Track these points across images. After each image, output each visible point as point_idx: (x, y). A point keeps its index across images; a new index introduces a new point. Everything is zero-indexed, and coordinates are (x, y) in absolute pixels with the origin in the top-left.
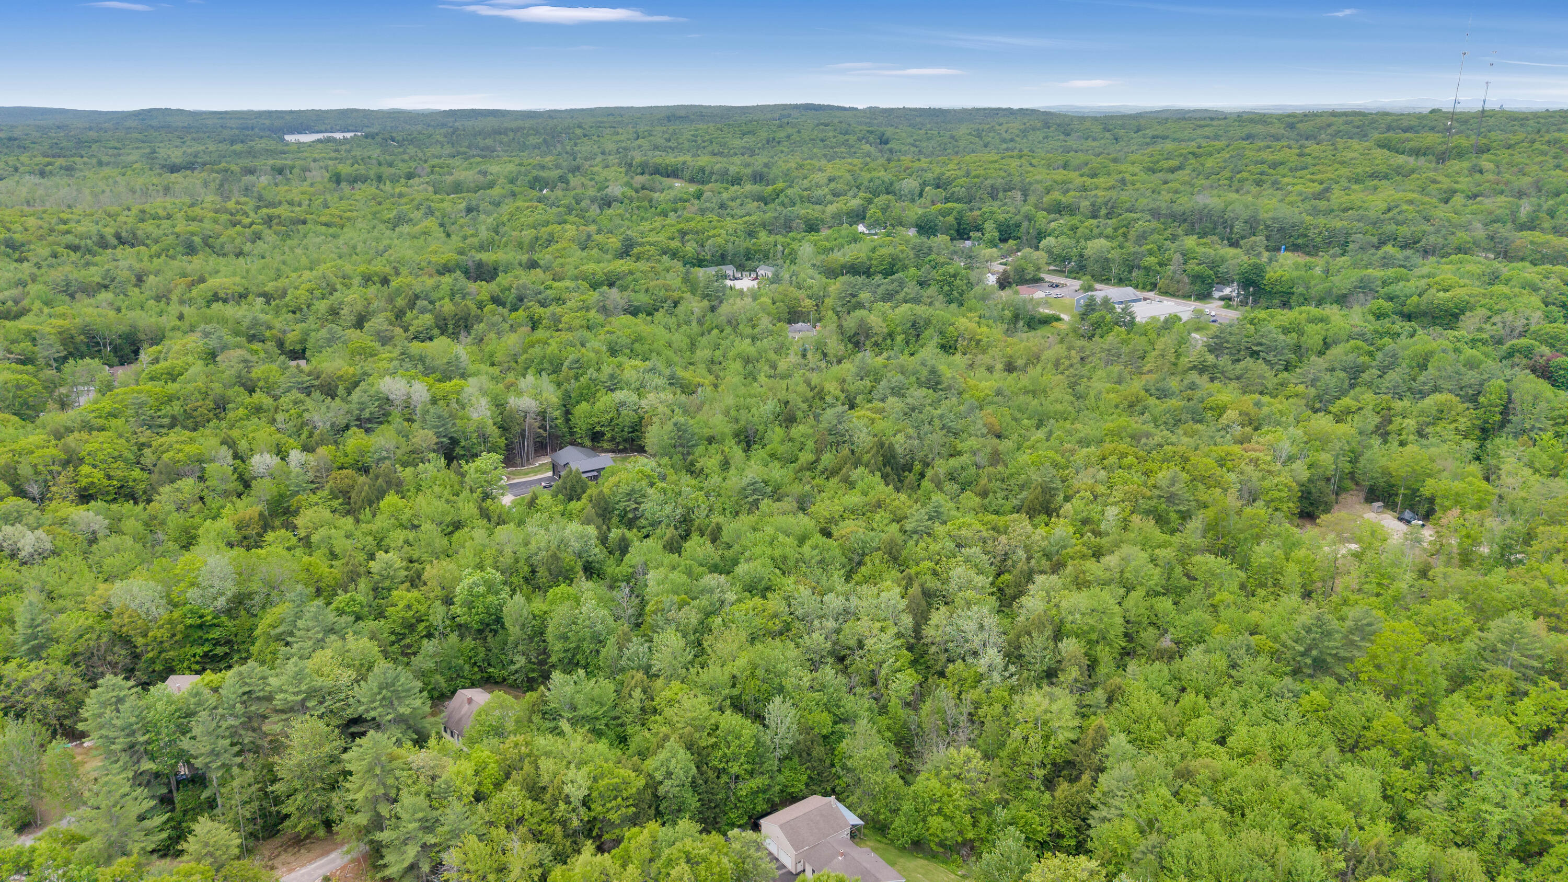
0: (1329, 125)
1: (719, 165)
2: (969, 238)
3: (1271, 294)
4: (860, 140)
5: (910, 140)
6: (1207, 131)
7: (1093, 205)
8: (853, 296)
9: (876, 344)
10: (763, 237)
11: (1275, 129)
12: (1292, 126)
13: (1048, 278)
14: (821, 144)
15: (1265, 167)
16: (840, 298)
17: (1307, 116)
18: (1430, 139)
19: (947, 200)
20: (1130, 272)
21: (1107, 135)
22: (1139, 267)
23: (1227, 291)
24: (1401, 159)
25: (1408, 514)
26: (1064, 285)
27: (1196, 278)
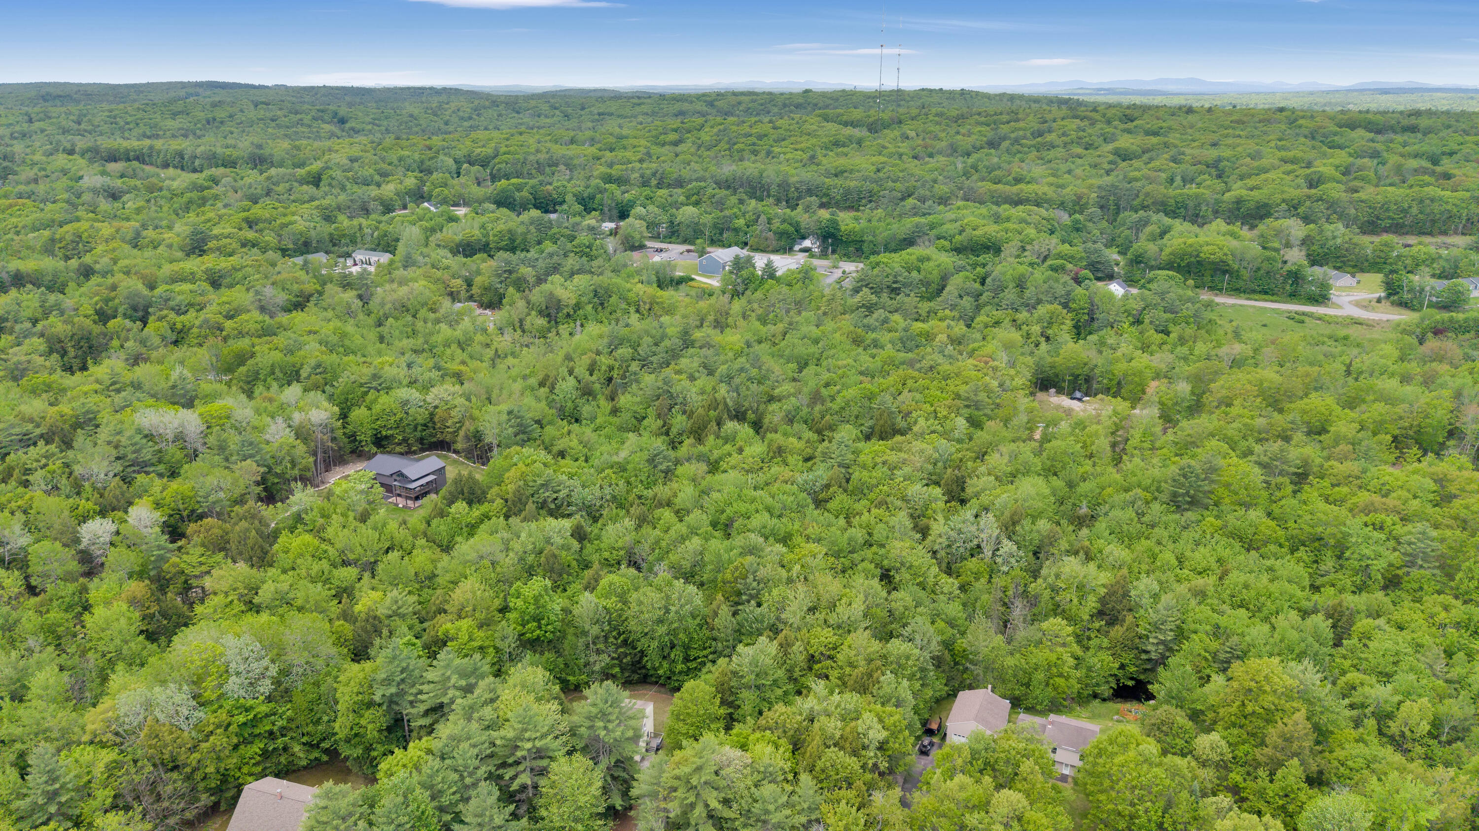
0: (740, 103)
1: (202, 148)
2: (555, 211)
3: (847, 243)
4: (315, 119)
5: (368, 119)
6: (645, 108)
7: (642, 176)
8: (510, 272)
9: (568, 315)
10: (344, 222)
11: (700, 106)
12: (711, 104)
13: (649, 244)
14: (273, 124)
15: (754, 140)
16: (500, 276)
17: (720, 95)
18: (857, 114)
19: (494, 178)
20: (721, 234)
21: (557, 112)
22: (728, 229)
23: (807, 243)
24: (849, 131)
25: (1078, 394)
26: (667, 250)
27: (781, 234)
